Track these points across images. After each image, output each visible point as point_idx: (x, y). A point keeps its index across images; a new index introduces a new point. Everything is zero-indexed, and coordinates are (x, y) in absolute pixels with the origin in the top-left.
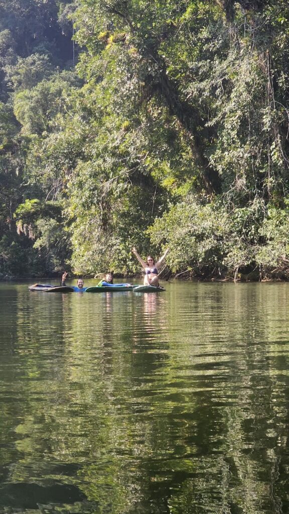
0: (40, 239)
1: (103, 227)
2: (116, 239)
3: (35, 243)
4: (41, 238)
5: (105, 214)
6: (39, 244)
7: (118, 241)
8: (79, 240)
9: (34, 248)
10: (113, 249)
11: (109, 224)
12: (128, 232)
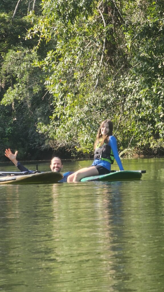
0: (14, 88)
1: (108, 58)
2: (134, 79)
3: (5, 95)
4: (15, 86)
5: (110, 32)
6: (11, 98)
7: (137, 84)
8: (62, 84)
9: (3, 105)
10: (127, 100)
11: (121, 52)
12: (156, 66)
